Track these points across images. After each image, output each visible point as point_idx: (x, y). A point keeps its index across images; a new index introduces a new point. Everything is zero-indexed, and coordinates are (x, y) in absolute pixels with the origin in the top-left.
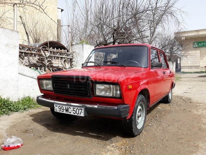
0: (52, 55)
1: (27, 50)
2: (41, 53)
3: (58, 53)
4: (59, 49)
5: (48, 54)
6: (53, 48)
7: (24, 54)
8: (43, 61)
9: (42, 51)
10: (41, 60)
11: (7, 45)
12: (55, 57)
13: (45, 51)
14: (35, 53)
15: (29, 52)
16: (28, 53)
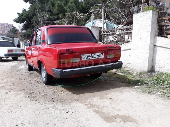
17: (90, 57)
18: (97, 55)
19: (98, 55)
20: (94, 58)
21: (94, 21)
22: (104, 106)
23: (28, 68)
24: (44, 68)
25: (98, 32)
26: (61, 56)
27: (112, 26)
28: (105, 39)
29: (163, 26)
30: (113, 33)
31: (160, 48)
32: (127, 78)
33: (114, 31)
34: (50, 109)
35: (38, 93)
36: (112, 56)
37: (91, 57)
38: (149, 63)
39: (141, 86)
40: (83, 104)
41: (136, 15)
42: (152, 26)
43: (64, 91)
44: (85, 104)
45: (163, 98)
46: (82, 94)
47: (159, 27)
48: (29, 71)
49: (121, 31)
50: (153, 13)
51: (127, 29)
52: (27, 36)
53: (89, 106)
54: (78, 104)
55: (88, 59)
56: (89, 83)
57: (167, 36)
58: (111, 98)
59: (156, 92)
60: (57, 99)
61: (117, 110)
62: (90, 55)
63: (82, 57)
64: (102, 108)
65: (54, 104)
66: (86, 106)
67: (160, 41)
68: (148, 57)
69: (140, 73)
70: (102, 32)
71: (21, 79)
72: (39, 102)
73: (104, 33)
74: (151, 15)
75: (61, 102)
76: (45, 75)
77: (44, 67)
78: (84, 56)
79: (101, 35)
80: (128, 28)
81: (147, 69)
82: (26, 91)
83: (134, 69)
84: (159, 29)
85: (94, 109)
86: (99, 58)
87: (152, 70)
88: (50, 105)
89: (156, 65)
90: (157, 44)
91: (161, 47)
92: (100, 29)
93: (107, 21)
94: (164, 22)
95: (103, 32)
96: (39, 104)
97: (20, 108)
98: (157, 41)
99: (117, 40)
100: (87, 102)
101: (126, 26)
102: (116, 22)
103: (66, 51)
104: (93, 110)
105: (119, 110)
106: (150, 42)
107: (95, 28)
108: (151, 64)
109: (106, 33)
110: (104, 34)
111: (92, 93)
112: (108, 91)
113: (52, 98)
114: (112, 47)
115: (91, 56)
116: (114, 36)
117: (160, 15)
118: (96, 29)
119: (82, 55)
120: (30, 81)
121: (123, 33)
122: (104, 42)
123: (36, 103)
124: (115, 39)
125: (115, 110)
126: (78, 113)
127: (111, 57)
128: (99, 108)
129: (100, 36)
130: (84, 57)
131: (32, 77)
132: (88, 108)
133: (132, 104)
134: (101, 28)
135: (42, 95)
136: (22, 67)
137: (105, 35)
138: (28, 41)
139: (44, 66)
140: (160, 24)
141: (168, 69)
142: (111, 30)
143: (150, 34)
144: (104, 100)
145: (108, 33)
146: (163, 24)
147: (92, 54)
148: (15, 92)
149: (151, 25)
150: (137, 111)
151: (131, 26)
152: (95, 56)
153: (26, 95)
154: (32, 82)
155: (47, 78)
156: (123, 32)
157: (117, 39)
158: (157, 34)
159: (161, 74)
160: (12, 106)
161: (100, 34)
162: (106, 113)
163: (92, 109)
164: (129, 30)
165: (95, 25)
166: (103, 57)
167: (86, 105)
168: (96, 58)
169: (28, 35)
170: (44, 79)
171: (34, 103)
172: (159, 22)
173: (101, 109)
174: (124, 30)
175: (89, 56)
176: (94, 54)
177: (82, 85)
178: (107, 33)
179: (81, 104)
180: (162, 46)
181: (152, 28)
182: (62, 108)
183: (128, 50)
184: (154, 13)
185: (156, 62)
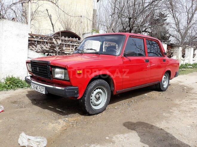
0: (64, 43)
1: (40, 39)
2: (52, 42)
3: (70, 41)
4: (71, 37)
5: (59, 42)
6: (65, 37)
7: (36, 42)
8: (55, 48)
9: (54, 40)
10: (53, 47)
11: (18, 35)
12: (66, 45)
13: (57, 40)
14: (47, 41)
15: (41, 40)
16: (40, 42)
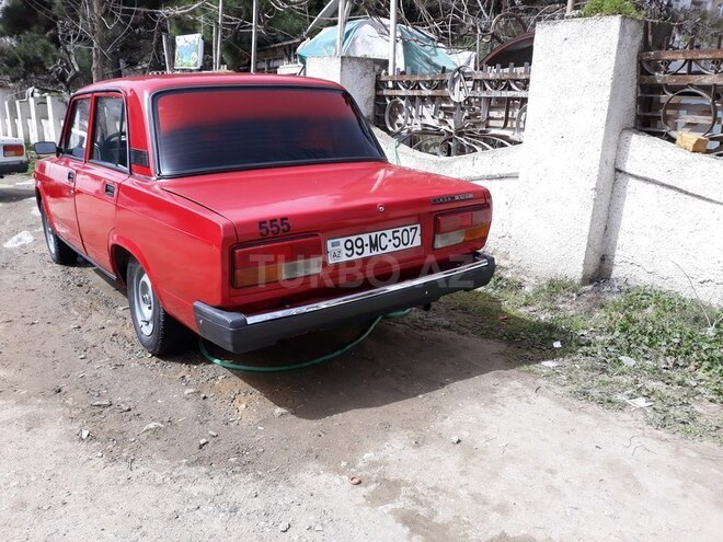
17: (362, 246)
18: (394, 238)
19: (396, 235)
20: (381, 252)
21: (349, 26)
22: (435, 489)
23: (53, 250)
24: (144, 283)
25: (369, 81)
26: (237, 257)
27: (427, 52)
28: (399, 116)
29: (659, 89)
30: (438, 92)
31: (641, 183)
32: (501, 312)
33: (442, 85)
34: (204, 509)
35: (129, 410)
36: (456, 238)
37: (367, 249)
38: (589, 245)
39: (567, 362)
40: (345, 478)
41: (548, 27)
42: (614, 86)
43: (246, 393)
44: (356, 481)
45: (662, 433)
46: (331, 414)
47: (642, 92)
48: (59, 268)
49: (473, 89)
50: (623, 27)
51: (500, 82)
52: (22, 63)
53: (373, 487)
54: (324, 477)
55: (355, 257)
56: (348, 347)
57: (673, 134)
58: (459, 441)
59: (632, 397)
60: (221, 448)
61: (494, 510)
62: (366, 238)
63: (330, 248)
64: (429, 499)
65: (216, 480)
66: (359, 488)
67: (644, 151)
68: (589, 220)
69: (552, 284)
70: (387, 82)
71: (29, 320)
72: (143, 469)
73: (396, 87)
74: (616, 39)
75: (245, 467)
76: (151, 312)
77: (146, 278)
78: (338, 244)
79: (383, 98)
80: (506, 77)
81: (581, 269)
82: (69, 402)
83: (523, 265)
84: (639, 100)
85: (399, 505)
86: (402, 247)
87: (599, 273)
88: (201, 488)
89: (617, 252)
90: (629, 167)
91: (646, 180)
92: (377, 67)
93: (407, 30)
94: (665, 73)
95: (390, 85)
96: (145, 481)
97: (61, 511)
98: (630, 153)
99: (453, 127)
100: (360, 465)
101: (498, 66)
102: (446, 35)
103: (261, 228)
104: (395, 512)
105: (503, 509)
106: (603, 156)
107: (356, 63)
108: (596, 249)
109: (403, 92)
110: (396, 92)
111: (374, 409)
112: (440, 393)
113: (202, 442)
114: (457, 198)
115: (367, 241)
116: (441, 108)
117: (650, 38)
118: (359, 68)
119: (329, 242)
120: (77, 332)
121: (480, 99)
122: (397, 129)
123: (133, 474)
124: (443, 122)
125: (485, 508)
126: (330, 530)
127: (453, 243)
128: (419, 502)
129: (379, 99)
130: (339, 251)
131: (80, 308)
132: (373, 500)
133: (551, 471)
134: (385, 64)
135: (152, 426)
136: (22, 243)
137: (403, 98)
138: (31, 90)
139: (142, 269)
140: (647, 80)
141: (665, 275)
142: (428, 78)
143: (604, 123)
144: (431, 450)
145: (416, 93)
146: (659, 81)
147: (373, 235)
148: (19, 411)
149: (609, 83)
150: (577, 513)
151: (520, 70)
152: (384, 241)
153: (76, 427)
154: (90, 339)
155: (164, 330)
156: (479, 93)
157: (455, 122)
158: (631, 120)
159: (637, 298)
160: (24, 505)
161: (380, 93)
162: (452, 529)
163: (390, 506)
164: (510, 89)
165: (353, 44)
166: (417, 242)
167: (360, 483)
168: (391, 248)
169: (26, 59)
170: (147, 330)
171: (123, 478)
172: (645, 68)
173: (429, 504)
174: (487, 86)
175: (359, 243)
176: (379, 233)
177: (321, 359)
178: (410, 93)
179: (337, 480)
180: (650, 177)
181: (613, 97)
182: (258, 504)
183: (501, 178)
184: (627, 27)
185: (619, 242)
